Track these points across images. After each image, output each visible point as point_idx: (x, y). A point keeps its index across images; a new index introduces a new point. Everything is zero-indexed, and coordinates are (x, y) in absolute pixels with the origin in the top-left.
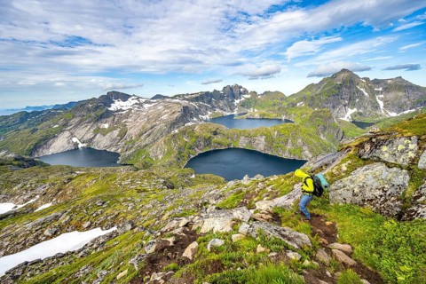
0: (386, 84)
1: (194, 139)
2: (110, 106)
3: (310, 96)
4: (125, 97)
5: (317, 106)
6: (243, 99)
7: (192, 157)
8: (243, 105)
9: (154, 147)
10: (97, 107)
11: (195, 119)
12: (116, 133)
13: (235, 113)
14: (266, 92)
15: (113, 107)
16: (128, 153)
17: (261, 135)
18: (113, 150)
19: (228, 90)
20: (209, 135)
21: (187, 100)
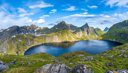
1: (24, 40)
6: (37, 29)
8: (37, 31)
11: (22, 33)
14: (44, 28)
19: (32, 26)
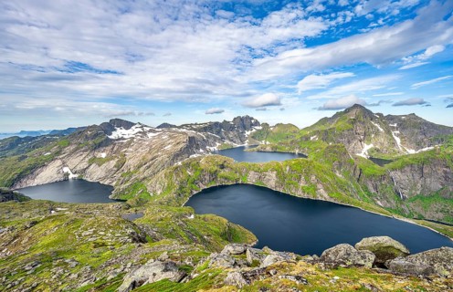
0: (400, 120)
1: (198, 173)
2: (111, 134)
3: (324, 130)
4: (128, 125)
5: (332, 140)
6: (254, 130)
7: (195, 192)
8: (253, 137)
9: (153, 180)
10: (96, 135)
11: (201, 151)
12: (113, 163)
13: (246, 145)
14: (278, 125)
15: (114, 136)
16: (123, 186)
17: (272, 171)
18: (107, 182)
19: (238, 120)
20: (215, 168)
21: (195, 130)
